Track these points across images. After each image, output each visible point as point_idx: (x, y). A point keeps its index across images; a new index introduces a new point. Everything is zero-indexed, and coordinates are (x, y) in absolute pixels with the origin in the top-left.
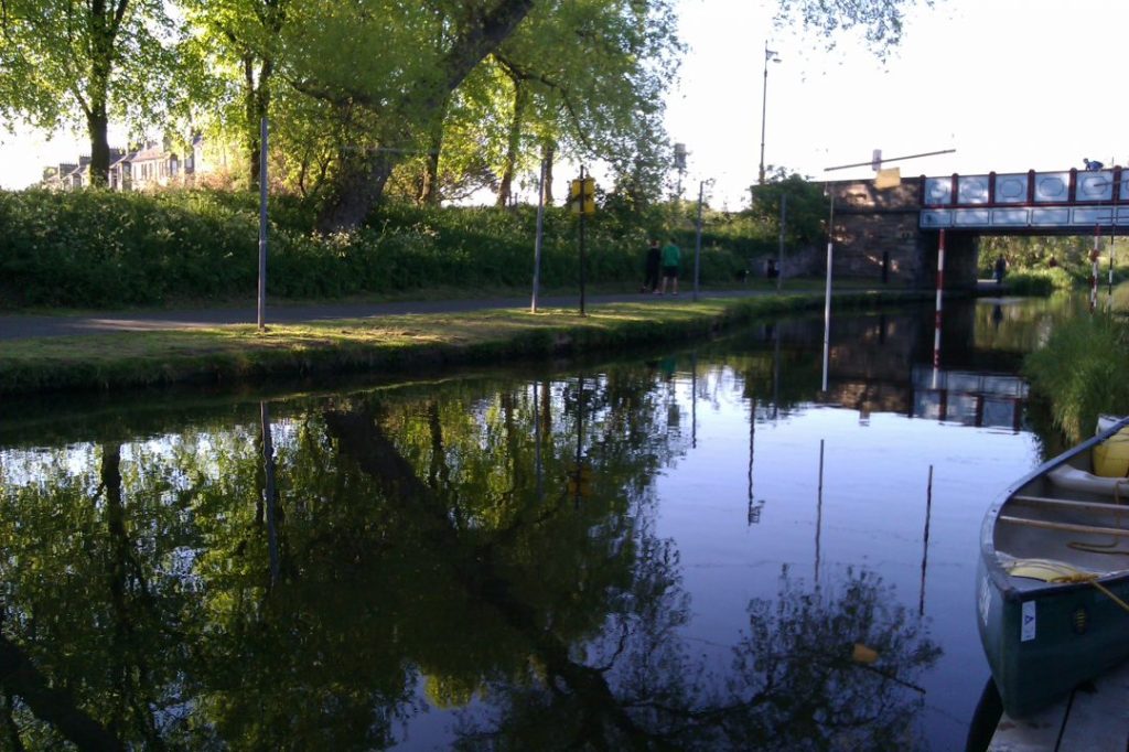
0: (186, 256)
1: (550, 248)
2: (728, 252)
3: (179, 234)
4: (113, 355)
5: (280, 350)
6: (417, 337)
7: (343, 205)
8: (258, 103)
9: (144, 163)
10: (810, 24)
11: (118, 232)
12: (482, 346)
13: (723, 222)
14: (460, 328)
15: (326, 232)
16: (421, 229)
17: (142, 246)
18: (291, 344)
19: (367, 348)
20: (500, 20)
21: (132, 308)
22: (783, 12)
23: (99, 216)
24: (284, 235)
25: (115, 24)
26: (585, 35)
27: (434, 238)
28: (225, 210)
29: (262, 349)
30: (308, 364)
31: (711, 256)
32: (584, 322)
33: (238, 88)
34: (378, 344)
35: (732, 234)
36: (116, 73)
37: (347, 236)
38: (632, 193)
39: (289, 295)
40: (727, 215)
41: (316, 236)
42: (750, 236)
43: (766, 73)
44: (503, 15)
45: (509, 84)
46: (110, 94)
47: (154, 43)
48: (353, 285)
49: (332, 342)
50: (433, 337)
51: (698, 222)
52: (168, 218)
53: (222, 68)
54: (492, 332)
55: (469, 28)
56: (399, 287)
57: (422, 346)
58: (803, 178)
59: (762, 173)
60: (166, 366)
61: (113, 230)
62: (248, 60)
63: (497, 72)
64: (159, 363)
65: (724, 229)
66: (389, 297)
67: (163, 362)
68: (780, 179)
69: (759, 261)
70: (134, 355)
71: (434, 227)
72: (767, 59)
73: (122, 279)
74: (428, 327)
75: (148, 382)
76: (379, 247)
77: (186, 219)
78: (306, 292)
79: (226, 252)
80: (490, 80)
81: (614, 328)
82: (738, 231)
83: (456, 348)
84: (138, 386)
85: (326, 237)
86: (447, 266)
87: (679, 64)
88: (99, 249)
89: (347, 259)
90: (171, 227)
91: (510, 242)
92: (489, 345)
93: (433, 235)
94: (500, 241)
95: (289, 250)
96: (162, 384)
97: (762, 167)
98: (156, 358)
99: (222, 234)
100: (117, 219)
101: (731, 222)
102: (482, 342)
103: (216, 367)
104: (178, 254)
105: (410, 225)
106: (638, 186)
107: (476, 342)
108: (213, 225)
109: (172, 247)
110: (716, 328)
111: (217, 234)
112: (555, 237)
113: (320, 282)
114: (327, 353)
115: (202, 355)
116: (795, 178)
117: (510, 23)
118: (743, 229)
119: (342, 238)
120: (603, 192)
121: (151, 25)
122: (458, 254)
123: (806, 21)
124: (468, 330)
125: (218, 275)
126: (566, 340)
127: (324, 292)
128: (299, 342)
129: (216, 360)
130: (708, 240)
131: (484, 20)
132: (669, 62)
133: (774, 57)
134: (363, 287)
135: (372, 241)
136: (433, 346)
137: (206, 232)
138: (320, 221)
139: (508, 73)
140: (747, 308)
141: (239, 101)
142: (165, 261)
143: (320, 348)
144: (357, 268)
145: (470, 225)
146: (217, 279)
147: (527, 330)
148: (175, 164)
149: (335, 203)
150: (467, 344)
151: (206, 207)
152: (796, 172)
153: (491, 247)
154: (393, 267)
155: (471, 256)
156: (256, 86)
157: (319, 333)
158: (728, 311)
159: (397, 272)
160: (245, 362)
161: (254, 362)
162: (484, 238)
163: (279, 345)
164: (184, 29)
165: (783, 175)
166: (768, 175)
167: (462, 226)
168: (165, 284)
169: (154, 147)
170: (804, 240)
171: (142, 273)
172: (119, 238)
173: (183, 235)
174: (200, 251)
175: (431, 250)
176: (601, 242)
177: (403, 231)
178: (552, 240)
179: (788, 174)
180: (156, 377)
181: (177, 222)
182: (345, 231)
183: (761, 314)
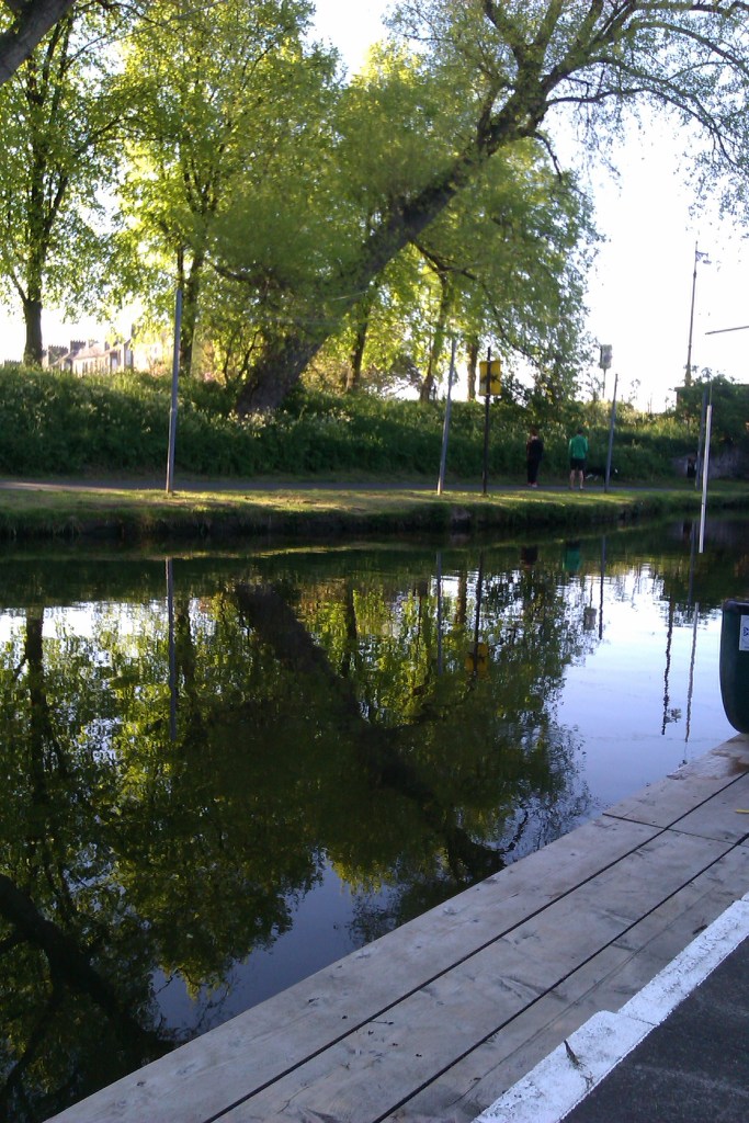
0: (106, 430)
1: (465, 438)
2: (648, 451)
3: (101, 409)
4: (22, 506)
5: (182, 509)
6: (317, 505)
7: (260, 389)
8: (188, 292)
9: (85, 361)
10: (726, 214)
11: (43, 405)
12: (381, 516)
13: (646, 422)
14: (360, 500)
15: (242, 412)
16: (337, 415)
17: (66, 419)
18: (194, 505)
19: (267, 512)
20: (420, 208)
21: (52, 475)
22: (699, 202)
23: (26, 390)
24: (201, 413)
25: (53, 213)
26: (503, 223)
27: (348, 423)
28: (149, 390)
29: (165, 508)
30: (209, 525)
31: (629, 454)
32: (484, 501)
33: (170, 278)
34: (278, 509)
35: (654, 434)
36: (52, 260)
37: (262, 418)
38: (550, 388)
39: (204, 471)
40: (651, 416)
41: (233, 417)
42: (671, 436)
43: (695, 274)
44: (423, 204)
45: (434, 280)
46: (44, 278)
47: (88, 231)
48: (267, 466)
49: (233, 504)
50: (332, 506)
51: (620, 422)
52: (92, 395)
53: (154, 256)
54: (392, 505)
55: (390, 217)
56: (311, 469)
57: (321, 513)
58: (729, 380)
59: (688, 375)
60: (72, 518)
61: (38, 402)
62: (180, 251)
63: (424, 270)
64: (65, 515)
65: (646, 429)
66: (300, 477)
67: (72, 514)
68: (704, 380)
69: (680, 461)
70: (43, 506)
71: (348, 414)
72: (697, 260)
73: (44, 449)
74: (330, 499)
75: (55, 532)
76: (294, 431)
77: (109, 397)
78: (220, 469)
79: (145, 426)
80: (416, 277)
81: (515, 507)
82: (660, 430)
83: (353, 517)
84: (44, 535)
85: (242, 418)
86: (360, 451)
87: (597, 253)
88: (23, 420)
89: (262, 440)
90: (94, 403)
91: (425, 432)
92: (386, 516)
93: (348, 420)
94: (416, 431)
95: (206, 429)
96: (68, 534)
97: (688, 366)
98: (63, 510)
99: (143, 411)
100: (42, 394)
101: (654, 423)
102: (380, 512)
103: (121, 521)
104: (99, 427)
105: (326, 411)
106: (557, 383)
107: (375, 512)
108: (134, 403)
109: (93, 421)
110: (623, 517)
111: (137, 411)
112: (471, 429)
113: (234, 461)
114: (227, 514)
115: (108, 510)
116: (719, 379)
117: (430, 212)
118: (665, 429)
119: (258, 419)
120: (522, 387)
121: (85, 213)
122: (371, 440)
123: (722, 210)
124: (369, 502)
125: (136, 449)
126: (465, 516)
127: (238, 470)
128: (201, 503)
129: (121, 515)
130: (627, 438)
131: (405, 208)
132: (586, 252)
133: (704, 258)
134: (276, 467)
135: (287, 423)
136: (332, 514)
137: (128, 409)
138: (239, 404)
139: (434, 270)
140: (661, 502)
141: (170, 290)
142: (86, 434)
143: (221, 509)
144: (271, 448)
145: (387, 415)
146: (135, 452)
147: (426, 504)
148: (114, 362)
149: (253, 386)
150: (365, 513)
151: (130, 388)
152: (721, 373)
153: (405, 434)
154: (307, 449)
155: (384, 443)
156: (187, 276)
157: (222, 498)
158: (638, 502)
159: (310, 454)
160: (148, 519)
161: (157, 519)
162: (399, 426)
163: (182, 505)
164: (116, 218)
165: (708, 376)
166: (694, 376)
167: (380, 416)
168: (85, 456)
169: (95, 345)
170: (727, 441)
171: (63, 443)
172: (43, 409)
173: (106, 411)
174: (119, 426)
175: (345, 435)
176: (517, 435)
177: (320, 416)
178: (468, 432)
179: (714, 375)
180: (62, 527)
181: (100, 398)
182: (261, 413)
183: (674, 509)
